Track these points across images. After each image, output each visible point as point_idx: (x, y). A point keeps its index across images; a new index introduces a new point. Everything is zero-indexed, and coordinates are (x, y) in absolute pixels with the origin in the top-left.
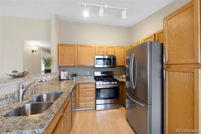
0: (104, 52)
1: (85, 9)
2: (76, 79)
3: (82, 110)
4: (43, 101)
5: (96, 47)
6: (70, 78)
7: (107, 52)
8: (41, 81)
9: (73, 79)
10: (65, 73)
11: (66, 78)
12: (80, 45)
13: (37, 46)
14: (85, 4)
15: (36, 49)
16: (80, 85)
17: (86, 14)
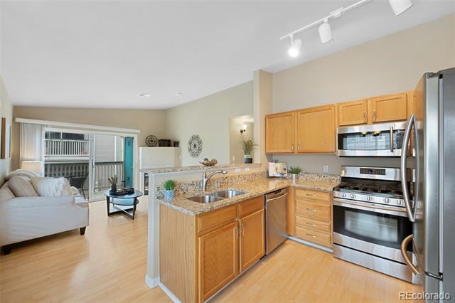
0: (365, 116)
1: (292, 43)
2: (297, 178)
3: (303, 244)
4: (228, 197)
5: (341, 108)
6: (286, 175)
7: (375, 115)
8: (222, 172)
9: (292, 178)
10: (278, 165)
11: (279, 175)
12: (303, 110)
13: (246, 123)
14: (291, 35)
15: (245, 127)
16: (297, 191)
17: (294, 52)
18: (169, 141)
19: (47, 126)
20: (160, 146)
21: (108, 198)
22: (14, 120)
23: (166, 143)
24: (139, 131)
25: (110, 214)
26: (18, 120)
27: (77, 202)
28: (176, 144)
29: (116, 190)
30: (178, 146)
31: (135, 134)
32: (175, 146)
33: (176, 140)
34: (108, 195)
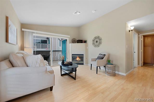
15: (132, 28)
18: (82, 40)
19: (34, 33)
20: (78, 43)
21: (61, 67)
22: (21, 30)
23: (80, 41)
24: (69, 36)
25: (62, 75)
26: (23, 30)
27: (48, 70)
28: (85, 42)
29: (64, 63)
30: (86, 43)
31: (68, 38)
32: (85, 43)
33: (85, 40)
34: (61, 65)
